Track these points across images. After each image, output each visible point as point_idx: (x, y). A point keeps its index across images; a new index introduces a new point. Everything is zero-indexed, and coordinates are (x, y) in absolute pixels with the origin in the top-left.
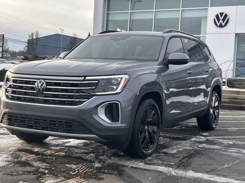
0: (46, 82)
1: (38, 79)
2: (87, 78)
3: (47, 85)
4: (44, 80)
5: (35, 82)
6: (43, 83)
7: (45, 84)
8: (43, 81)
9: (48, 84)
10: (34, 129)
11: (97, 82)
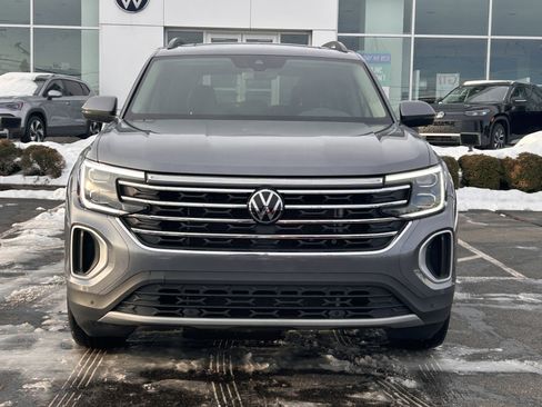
0: (282, 195)
1: (257, 188)
2: (389, 179)
3: (286, 202)
4: (275, 188)
5: (250, 195)
6: (274, 199)
7: (280, 201)
8: (272, 193)
9: (287, 199)
10: (254, 317)
11: (408, 186)
